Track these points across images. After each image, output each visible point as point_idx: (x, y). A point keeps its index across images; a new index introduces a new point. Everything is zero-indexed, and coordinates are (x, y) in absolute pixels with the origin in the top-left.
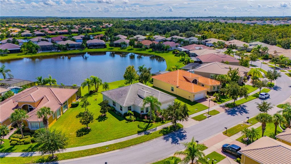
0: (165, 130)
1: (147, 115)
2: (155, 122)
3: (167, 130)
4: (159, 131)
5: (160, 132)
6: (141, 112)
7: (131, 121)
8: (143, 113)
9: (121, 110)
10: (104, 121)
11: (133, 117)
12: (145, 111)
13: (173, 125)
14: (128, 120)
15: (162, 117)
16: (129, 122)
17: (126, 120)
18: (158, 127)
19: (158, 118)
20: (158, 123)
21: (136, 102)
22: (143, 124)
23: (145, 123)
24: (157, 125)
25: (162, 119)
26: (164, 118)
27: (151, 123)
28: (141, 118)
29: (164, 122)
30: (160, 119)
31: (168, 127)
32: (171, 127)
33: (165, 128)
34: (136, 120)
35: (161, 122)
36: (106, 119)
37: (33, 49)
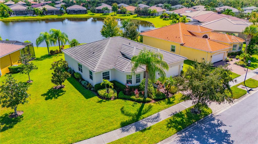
0: (179, 119)
1: (138, 88)
2: (153, 101)
3: (182, 120)
4: (167, 123)
5: (169, 123)
6: (128, 82)
7: (108, 99)
8: (131, 83)
9: (91, 78)
10: (56, 98)
11: (111, 91)
12: (134, 80)
13: (191, 108)
14: (102, 97)
15: (166, 92)
16: (104, 101)
17: (99, 97)
18: (161, 113)
19: (160, 92)
20: (160, 102)
21: (118, 64)
22: (132, 104)
23: (136, 103)
24: (159, 109)
25: (166, 95)
26: (169, 93)
27: (147, 103)
28: (127, 94)
29: (171, 101)
30: (163, 95)
31: (182, 113)
32: (187, 111)
33: (177, 114)
34: (118, 98)
35: (166, 100)
36: (62, 95)
37: (5, 13)
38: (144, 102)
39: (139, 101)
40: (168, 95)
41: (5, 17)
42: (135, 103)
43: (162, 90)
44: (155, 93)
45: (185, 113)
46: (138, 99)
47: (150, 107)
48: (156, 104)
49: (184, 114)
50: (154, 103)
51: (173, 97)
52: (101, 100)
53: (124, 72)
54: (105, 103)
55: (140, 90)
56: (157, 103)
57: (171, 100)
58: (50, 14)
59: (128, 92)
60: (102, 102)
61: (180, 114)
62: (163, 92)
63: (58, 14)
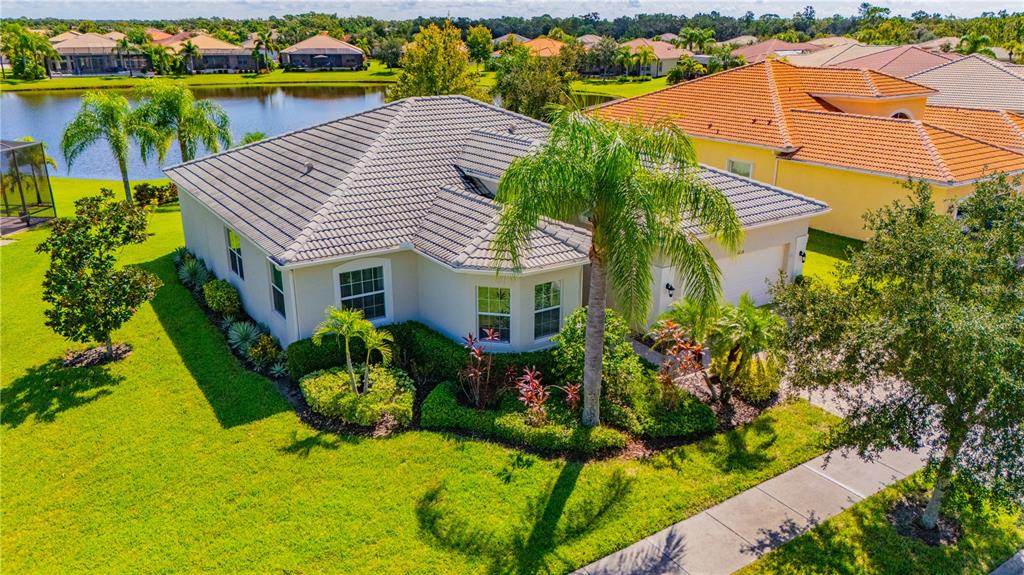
1: (545, 364)
2: (638, 449)
7: (349, 427)
8: (505, 336)
9: (279, 303)
10: (50, 418)
11: (382, 380)
12: (521, 317)
13: (890, 502)
14: (325, 419)
15: (718, 392)
16: (327, 446)
17: (303, 420)
18: (690, 529)
19: (676, 394)
20: (682, 456)
21: (435, 228)
22: (500, 466)
23: (525, 458)
24: (678, 499)
25: (719, 413)
26: (732, 400)
27: (600, 459)
28: (477, 398)
29: (748, 448)
30: (700, 410)
31: (833, 534)
32: (866, 522)
33: (798, 542)
34: (416, 424)
35: (716, 443)
36: (89, 400)
37: (28, 62)
38: (579, 454)
39: (545, 449)
40: (729, 411)
41: (27, 78)
42: (519, 459)
43: (692, 383)
44: (648, 399)
45: (854, 538)
46: (543, 431)
47: (619, 490)
48: (658, 468)
49: (848, 542)
50: (644, 460)
51: (764, 427)
52: (313, 433)
53: (459, 265)
54: (331, 454)
55: (558, 379)
56: (662, 458)
57: (752, 441)
58: (212, 70)
59: (482, 386)
60: (313, 450)
61: (821, 545)
62: (698, 394)
63: (246, 72)
